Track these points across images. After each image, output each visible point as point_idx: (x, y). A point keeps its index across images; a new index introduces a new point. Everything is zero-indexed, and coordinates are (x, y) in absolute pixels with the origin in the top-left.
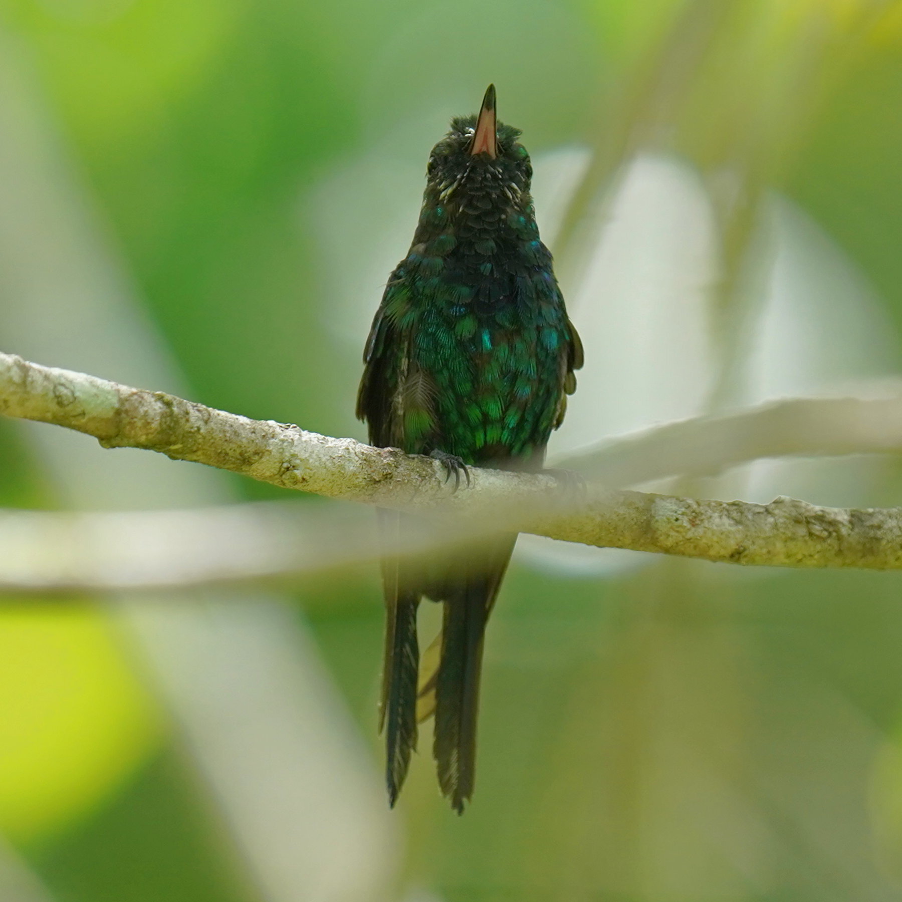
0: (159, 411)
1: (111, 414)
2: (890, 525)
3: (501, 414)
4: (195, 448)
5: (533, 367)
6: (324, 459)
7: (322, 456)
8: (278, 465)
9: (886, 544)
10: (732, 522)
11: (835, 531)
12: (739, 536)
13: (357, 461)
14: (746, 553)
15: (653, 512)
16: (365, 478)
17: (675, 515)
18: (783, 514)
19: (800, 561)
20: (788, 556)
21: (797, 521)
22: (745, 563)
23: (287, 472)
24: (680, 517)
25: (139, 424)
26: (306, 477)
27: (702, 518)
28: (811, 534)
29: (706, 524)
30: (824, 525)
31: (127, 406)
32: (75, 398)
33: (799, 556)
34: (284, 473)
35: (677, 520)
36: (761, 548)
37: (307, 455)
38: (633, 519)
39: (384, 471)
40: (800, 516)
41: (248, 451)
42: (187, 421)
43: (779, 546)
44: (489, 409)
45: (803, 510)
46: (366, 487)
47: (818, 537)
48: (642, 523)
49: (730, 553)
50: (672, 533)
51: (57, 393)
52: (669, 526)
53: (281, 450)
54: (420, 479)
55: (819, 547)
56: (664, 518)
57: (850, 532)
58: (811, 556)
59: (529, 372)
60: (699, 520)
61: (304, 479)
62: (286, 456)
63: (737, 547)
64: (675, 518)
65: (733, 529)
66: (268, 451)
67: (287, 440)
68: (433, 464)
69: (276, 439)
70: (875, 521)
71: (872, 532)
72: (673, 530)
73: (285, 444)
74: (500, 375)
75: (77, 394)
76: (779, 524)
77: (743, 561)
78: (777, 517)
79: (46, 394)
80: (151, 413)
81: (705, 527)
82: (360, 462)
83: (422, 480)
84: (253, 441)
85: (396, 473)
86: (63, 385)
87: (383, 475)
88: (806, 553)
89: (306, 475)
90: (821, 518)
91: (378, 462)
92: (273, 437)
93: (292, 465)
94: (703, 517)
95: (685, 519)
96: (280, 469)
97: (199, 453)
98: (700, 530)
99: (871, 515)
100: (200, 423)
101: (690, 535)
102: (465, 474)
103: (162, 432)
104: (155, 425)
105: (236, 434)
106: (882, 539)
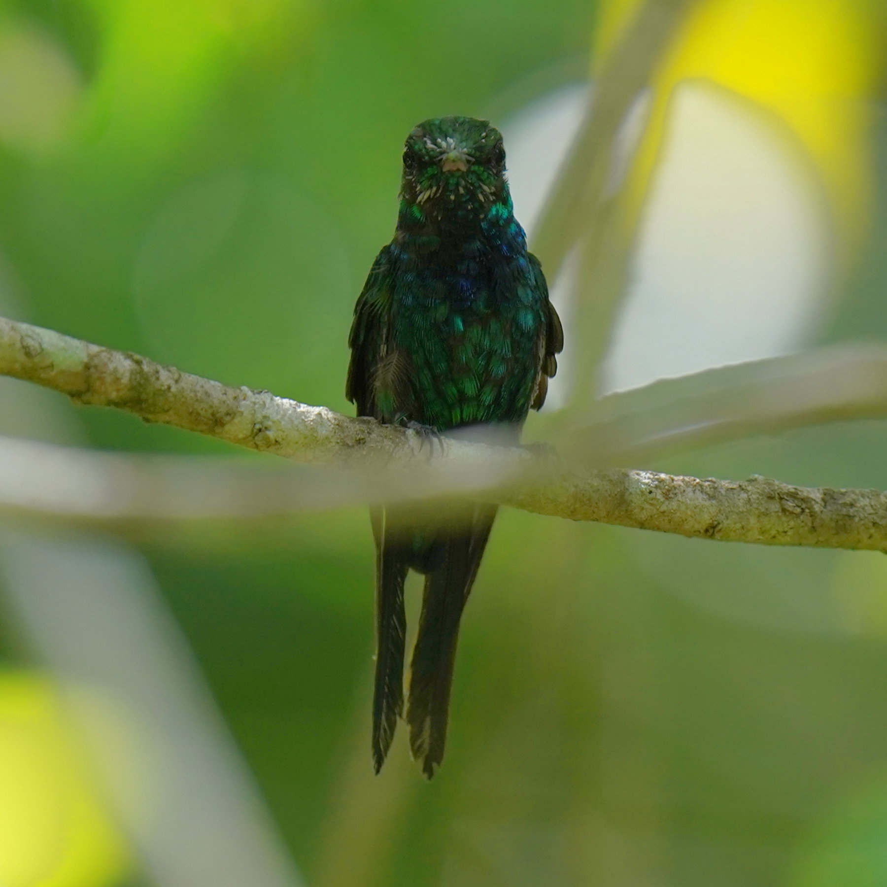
0: (128, 368)
1: (80, 368)
2: (862, 504)
3: (477, 392)
4: (166, 407)
5: (508, 347)
6: (296, 422)
7: (294, 419)
8: (250, 426)
9: (859, 521)
10: (705, 497)
11: (807, 508)
12: (713, 510)
13: (330, 426)
14: (720, 527)
15: (627, 485)
16: (338, 443)
17: (649, 487)
18: (756, 490)
19: (774, 537)
20: (763, 533)
21: (771, 498)
22: (719, 538)
23: (260, 433)
24: (653, 490)
25: (109, 379)
26: (279, 440)
27: (675, 492)
28: (784, 510)
29: (679, 497)
30: (796, 501)
31: (96, 361)
32: (43, 350)
33: (773, 532)
34: (257, 434)
35: (651, 492)
36: (735, 523)
37: (279, 417)
38: (607, 491)
39: (356, 436)
40: (772, 493)
41: (219, 411)
42: (158, 379)
43: (753, 521)
44: (465, 386)
45: (776, 488)
46: (340, 452)
47: (792, 513)
48: (616, 495)
49: (704, 528)
50: (646, 506)
51: (25, 344)
52: (643, 499)
53: (253, 412)
54: (393, 446)
55: (792, 523)
56: (638, 491)
57: (822, 509)
58: (786, 532)
59: (504, 351)
60: (673, 494)
61: (276, 441)
62: (258, 417)
63: (711, 521)
64: (648, 491)
65: (707, 503)
66: (239, 412)
67: (258, 402)
68: (407, 433)
69: (247, 401)
70: (848, 500)
71: (844, 509)
72: (647, 502)
73: (257, 406)
74: (474, 354)
75: (45, 346)
76: (752, 500)
77: (718, 536)
78: (749, 494)
79: (14, 344)
80: (121, 370)
81: (679, 501)
82: (332, 426)
83: (395, 447)
84: (224, 402)
85: (369, 439)
86: (30, 336)
87: (357, 441)
88: (781, 529)
89: (278, 437)
90: (794, 496)
91: (350, 428)
92: (244, 399)
93: (265, 426)
94: (677, 491)
95: (659, 492)
96: (253, 431)
97: (171, 412)
98: (674, 505)
99: (844, 494)
100: (171, 382)
101: (664, 508)
102: (438, 443)
103: (132, 388)
104: (125, 381)
105: (207, 394)
106: (854, 516)
